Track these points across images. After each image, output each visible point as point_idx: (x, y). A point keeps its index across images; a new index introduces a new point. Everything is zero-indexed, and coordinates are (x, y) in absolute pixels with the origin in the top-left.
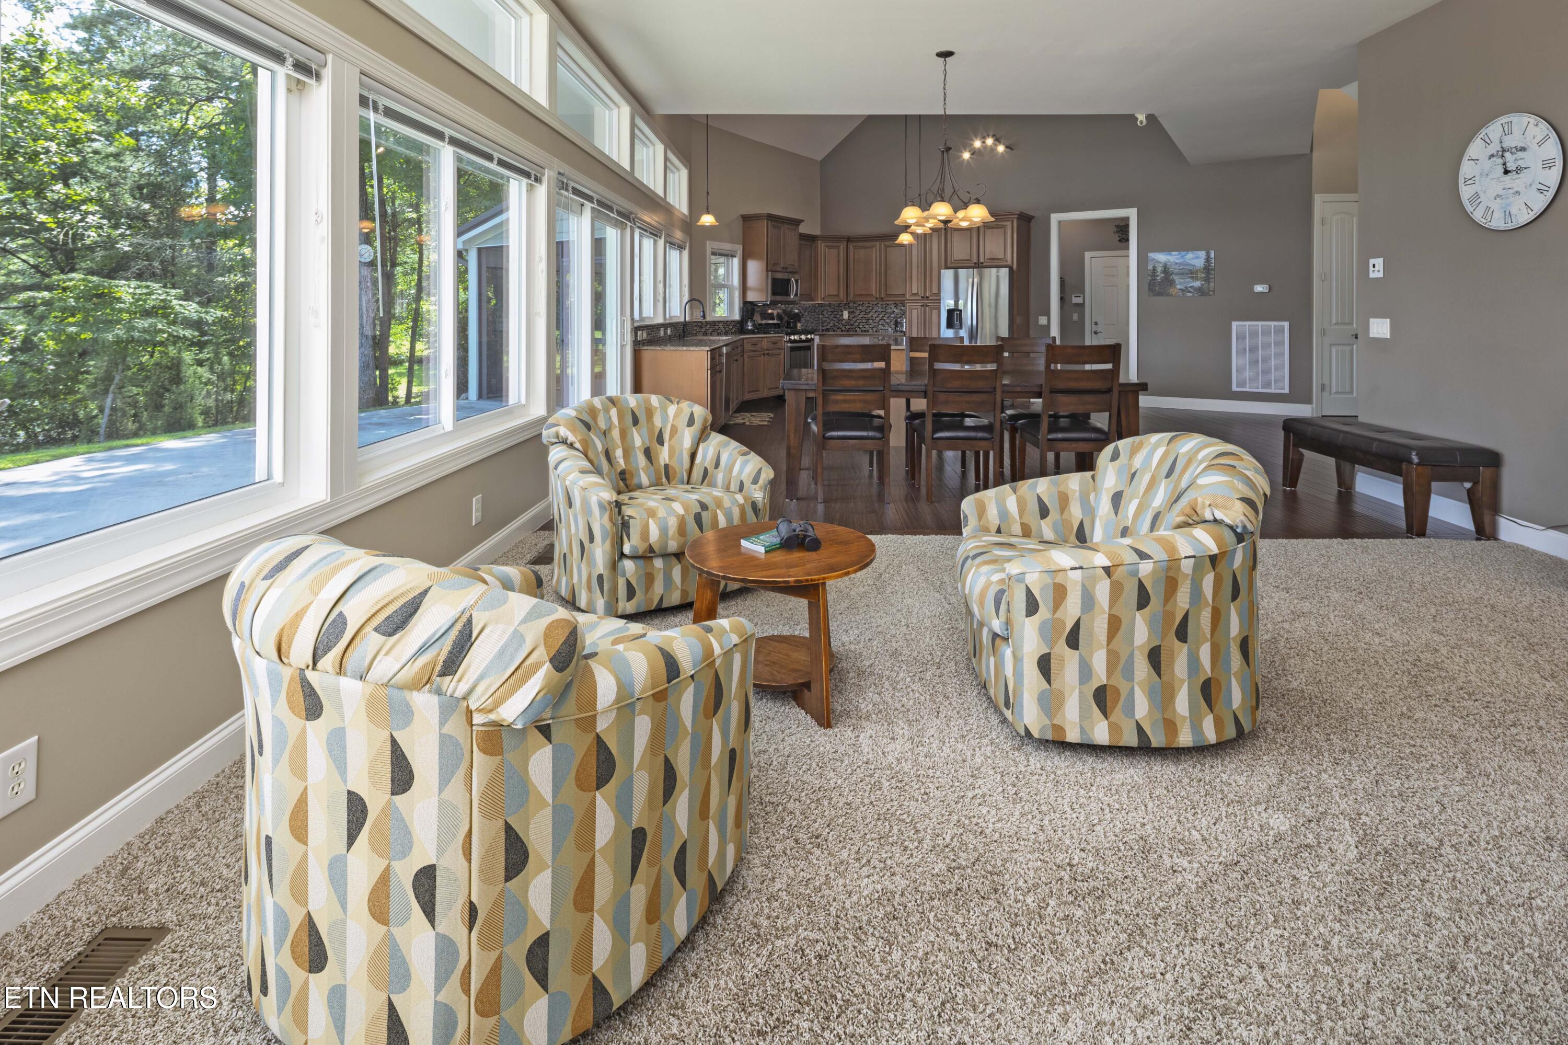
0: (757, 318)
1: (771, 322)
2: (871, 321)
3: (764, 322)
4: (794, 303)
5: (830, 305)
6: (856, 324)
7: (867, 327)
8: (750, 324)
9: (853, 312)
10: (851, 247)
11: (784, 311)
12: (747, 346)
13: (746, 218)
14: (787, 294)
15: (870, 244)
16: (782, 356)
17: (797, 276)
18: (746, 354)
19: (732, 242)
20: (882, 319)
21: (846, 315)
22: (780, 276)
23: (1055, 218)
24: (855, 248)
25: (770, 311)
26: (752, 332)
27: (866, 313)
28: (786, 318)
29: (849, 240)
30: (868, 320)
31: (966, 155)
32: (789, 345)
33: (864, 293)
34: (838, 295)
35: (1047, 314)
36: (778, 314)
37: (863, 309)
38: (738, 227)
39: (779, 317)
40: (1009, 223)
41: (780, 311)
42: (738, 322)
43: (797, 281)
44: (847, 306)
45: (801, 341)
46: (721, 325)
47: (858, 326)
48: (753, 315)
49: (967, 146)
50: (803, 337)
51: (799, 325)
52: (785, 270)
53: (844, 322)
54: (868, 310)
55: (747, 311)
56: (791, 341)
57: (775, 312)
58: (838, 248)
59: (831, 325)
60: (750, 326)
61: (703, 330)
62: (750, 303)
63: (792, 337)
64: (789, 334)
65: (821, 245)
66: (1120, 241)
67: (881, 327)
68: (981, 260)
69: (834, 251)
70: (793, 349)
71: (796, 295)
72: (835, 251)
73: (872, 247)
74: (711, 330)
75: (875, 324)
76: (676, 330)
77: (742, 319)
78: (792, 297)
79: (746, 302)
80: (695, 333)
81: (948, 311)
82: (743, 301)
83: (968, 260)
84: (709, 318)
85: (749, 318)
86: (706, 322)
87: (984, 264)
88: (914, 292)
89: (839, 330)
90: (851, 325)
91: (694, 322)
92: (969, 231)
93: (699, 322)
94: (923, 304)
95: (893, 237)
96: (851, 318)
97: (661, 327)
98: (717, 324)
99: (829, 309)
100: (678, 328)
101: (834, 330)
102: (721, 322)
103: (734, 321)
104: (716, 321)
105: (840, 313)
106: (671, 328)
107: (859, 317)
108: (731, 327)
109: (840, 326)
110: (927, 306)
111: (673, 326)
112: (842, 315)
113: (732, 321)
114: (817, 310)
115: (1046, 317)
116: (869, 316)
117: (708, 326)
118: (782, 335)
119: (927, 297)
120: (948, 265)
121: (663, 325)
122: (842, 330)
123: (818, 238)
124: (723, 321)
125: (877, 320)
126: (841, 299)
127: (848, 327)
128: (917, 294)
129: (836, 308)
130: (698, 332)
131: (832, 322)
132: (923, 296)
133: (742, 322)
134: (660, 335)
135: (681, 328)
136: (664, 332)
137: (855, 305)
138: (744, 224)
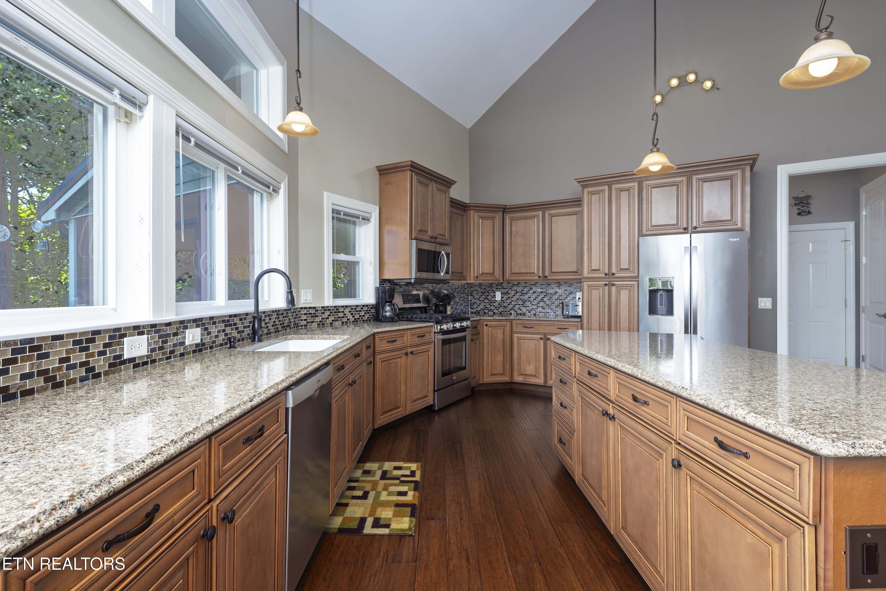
0: (398, 301)
1: (415, 305)
2: (528, 304)
3: (408, 306)
4: (444, 282)
5: (480, 285)
6: (510, 306)
7: (524, 310)
8: (388, 308)
9: (507, 293)
10: (507, 218)
11: (432, 292)
12: (381, 345)
13: (383, 169)
14: (436, 270)
15: (530, 214)
16: (431, 353)
17: (449, 249)
18: (378, 357)
19: (364, 199)
20: (542, 300)
21: (498, 296)
22: (426, 246)
23: (783, 172)
24: (512, 220)
25: (415, 292)
26: (391, 320)
27: (523, 294)
28: (434, 300)
29: (505, 210)
30: (524, 302)
32: (441, 337)
33: (523, 271)
34: (493, 274)
35: (773, 295)
36: (424, 295)
38: (375, 178)
39: (427, 299)
40: (739, 173)
41: (427, 292)
42: (373, 307)
43: (448, 255)
44: (500, 286)
45: (455, 331)
46: (347, 311)
47: (512, 309)
48: (392, 297)
50: (458, 325)
51: (449, 309)
52: (433, 239)
53: (496, 304)
54: (525, 292)
55: (384, 292)
56: (443, 332)
57: (421, 293)
58: (493, 219)
59: (482, 306)
60: (388, 312)
61: (318, 319)
62: (389, 281)
63: (445, 327)
64: (438, 322)
65: (474, 216)
66: (799, 214)
67: (540, 309)
68: (694, 224)
69: (488, 223)
70: (445, 342)
71: (447, 272)
72: (490, 222)
73: (533, 217)
74: (332, 318)
75: (533, 307)
76: (214, 330)
77: (378, 304)
78: (442, 274)
79: (383, 280)
80: (272, 329)
81: (650, 291)
82: (380, 279)
83: (673, 225)
84: (329, 301)
85: (387, 302)
86: (323, 307)
87: (698, 229)
88: (593, 268)
89: (491, 313)
90: (505, 307)
91: (302, 308)
92: (675, 187)
93: (310, 308)
94: (607, 283)
95: (577, 202)
96: (504, 299)
97: (125, 336)
98: (341, 310)
99: (479, 289)
100: (221, 326)
101: (485, 313)
102: (347, 306)
103: (367, 306)
104: (339, 307)
105: (492, 294)
106: (199, 329)
107: (515, 298)
108: (362, 313)
109: (493, 308)
110: (613, 285)
111: (204, 324)
112: (494, 296)
113: (364, 306)
114: (466, 291)
115: (770, 299)
116: (526, 297)
117: (327, 313)
118: (432, 324)
119: (613, 274)
120: (644, 232)
121: (136, 328)
122: (494, 313)
123: (470, 206)
124: (350, 306)
125: (535, 302)
126: (494, 278)
127: (501, 309)
128: (599, 270)
129: (487, 289)
130: (280, 327)
131: (483, 304)
132: (607, 272)
133: (378, 307)
134: (121, 356)
135: (235, 324)
136: (149, 344)
137: (510, 285)
138: (380, 179)
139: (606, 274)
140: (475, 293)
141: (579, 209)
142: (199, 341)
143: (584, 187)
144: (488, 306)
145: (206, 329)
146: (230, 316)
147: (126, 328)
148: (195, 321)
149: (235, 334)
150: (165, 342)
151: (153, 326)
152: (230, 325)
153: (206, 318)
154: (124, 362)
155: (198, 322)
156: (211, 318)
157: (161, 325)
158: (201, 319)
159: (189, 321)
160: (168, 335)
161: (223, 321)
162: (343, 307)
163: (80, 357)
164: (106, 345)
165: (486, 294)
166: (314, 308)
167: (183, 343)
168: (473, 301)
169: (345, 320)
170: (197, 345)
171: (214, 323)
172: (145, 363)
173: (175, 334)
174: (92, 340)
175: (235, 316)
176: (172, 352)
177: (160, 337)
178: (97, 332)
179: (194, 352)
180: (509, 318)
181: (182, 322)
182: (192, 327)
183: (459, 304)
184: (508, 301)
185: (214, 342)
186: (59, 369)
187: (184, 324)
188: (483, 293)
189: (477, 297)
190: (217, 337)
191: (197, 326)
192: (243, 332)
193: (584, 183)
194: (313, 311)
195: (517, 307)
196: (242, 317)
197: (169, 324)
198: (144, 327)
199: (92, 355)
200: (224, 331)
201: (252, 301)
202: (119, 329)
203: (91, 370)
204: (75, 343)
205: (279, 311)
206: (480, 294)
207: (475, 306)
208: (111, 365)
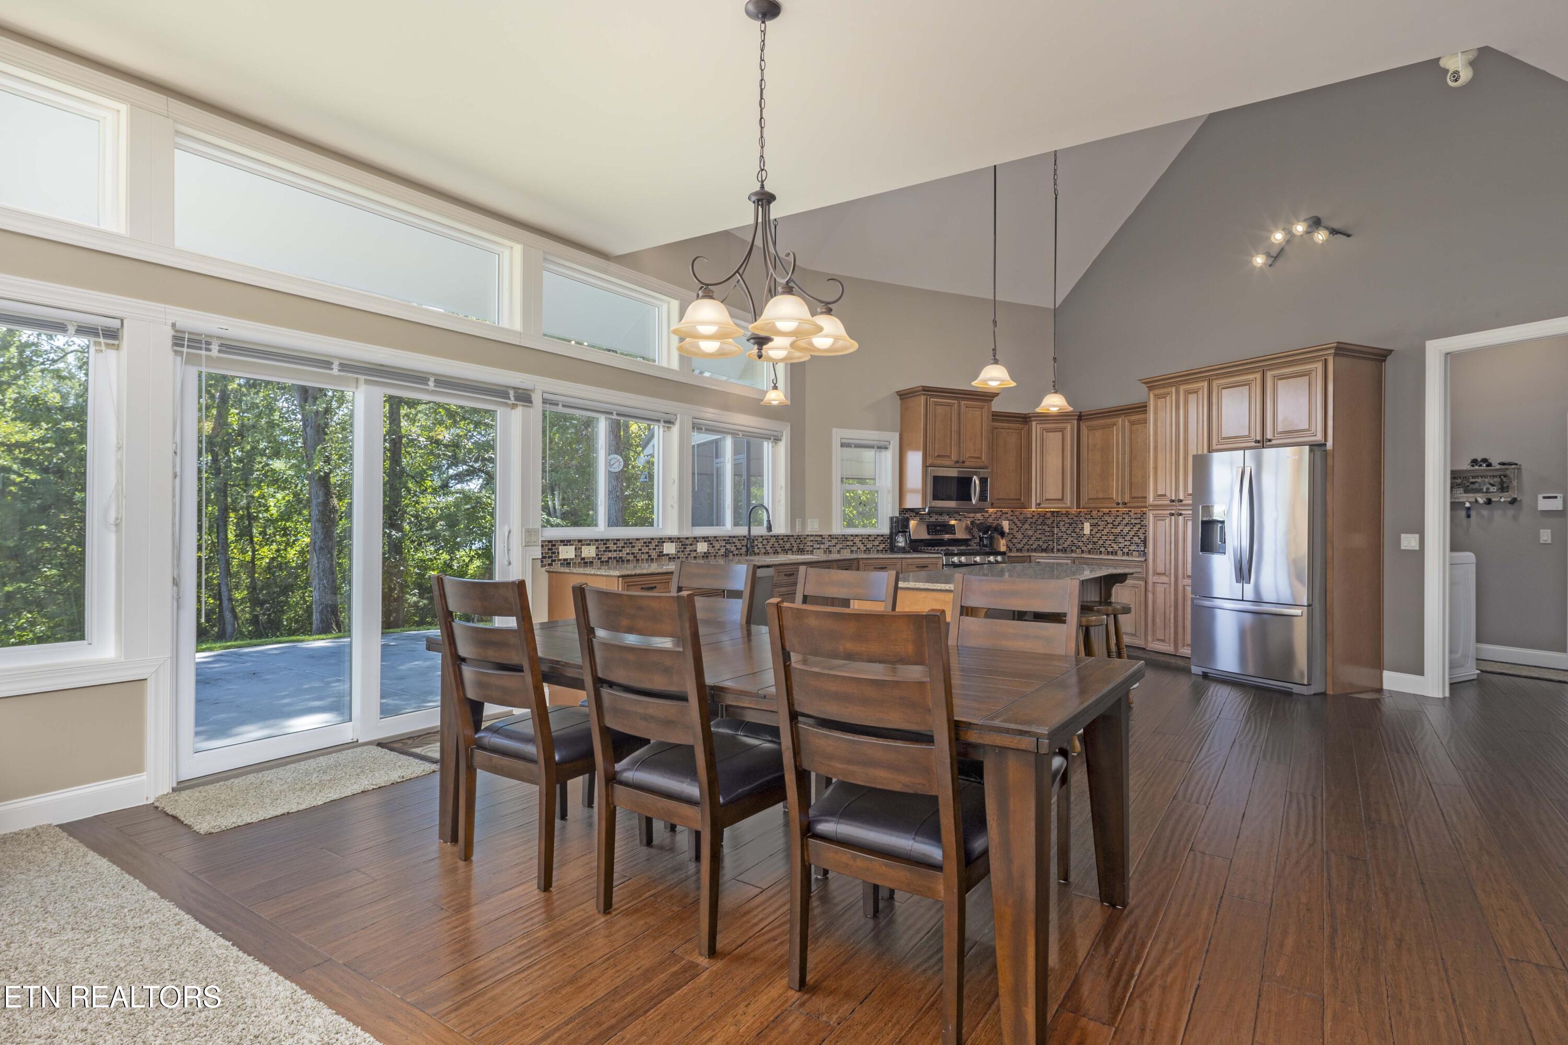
2: (1120, 539)
5: (1068, 514)
6: (1101, 542)
7: (1115, 547)
8: (901, 538)
9: (1097, 525)
10: (1084, 431)
13: (904, 396)
14: (961, 497)
15: (1108, 421)
17: (984, 474)
19: (882, 428)
20: (1136, 535)
21: (1087, 529)
22: (948, 473)
23: (1435, 350)
24: (1088, 430)
26: (903, 550)
27: (1115, 527)
29: (1079, 418)
30: (1116, 536)
31: (1259, 260)
33: (1101, 496)
35: (1419, 529)
36: (963, 526)
37: (1110, 520)
38: (893, 409)
40: (1319, 366)
42: (886, 536)
43: (982, 480)
44: (1089, 516)
46: (857, 540)
47: (1103, 545)
48: (907, 526)
49: (1258, 241)
52: (961, 464)
53: (1084, 539)
55: (899, 521)
56: (954, 566)
58: (1062, 430)
59: (1068, 542)
61: (824, 546)
62: (909, 510)
63: (956, 559)
65: (1036, 428)
67: (1134, 547)
68: (1269, 435)
69: (1057, 436)
71: (983, 500)
73: (1112, 425)
74: (838, 547)
75: (1126, 543)
76: (717, 545)
77: (891, 533)
78: (974, 502)
79: (904, 509)
80: (770, 550)
81: (1204, 523)
82: (900, 509)
83: (1245, 437)
84: (838, 528)
85: (900, 532)
86: (829, 536)
87: (1273, 442)
88: (1159, 493)
89: (1079, 551)
90: (1095, 543)
91: (808, 536)
92: (1248, 387)
93: (816, 536)
94: (1173, 512)
95: (1142, 408)
96: (1093, 533)
97: (664, 542)
98: (850, 538)
99: (1066, 519)
100: (723, 543)
101: (1072, 551)
102: (857, 536)
103: (882, 536)
104: (848, 535)
105: (1080, 526)
106: (706, 543)
107: (1105, 532)
108: (877, 543)
109: (1080, 544)
110: (1181, 514)
111: (710, 541)
112: (1082, 529)
113: (878, 535)
114: (1049, 522)
115: (1417, 536)
116: (1118, 530)
117: (834, 541)
118: (940, 555)
119: (1181, 501)
120: (1215, 447)
121: (670, 539)
122: (1082, 551)
123: (1030, 417)
124: (861, 535)
125: (1128, 538)
126: (1064, 505)
127: (1090, 546)
128: (1165, 495)
129: (1076, 519)
130: (779, 550)
131: (1070, 539)
132: (1173, 498)
133: (892, 537)
134: (662, 552)
135: (734, 543)
136: (676, 548)
137: (1100, 514)
138: (901, 404)
139: (1172, 501)
140: (1062, 523)
141: (1142, 416)
142: (706, 550)
143: (1151, 388)
144: (1076, 541)
145: (711, 544)
146: (730, 537)
147: (665, 538)
148: (703, 538)
149: (733, 548)
150: (685, 548)
151: (679, 538)
152: (730, 543)
153: (711, 537)
154: (664, 555)
155: (705, 539)
156: (715, 537)
157: (683, 538)
158: (708, 537)
159: (700, 538)
160: (687, 545)
161: (724, 540)
162: (852, 536)
163: (645, 550)
164: (656, 546)
165: (1074, 525)
166: (821, 536)
167: (695, 551)
168: (1060, 534)
169: (855, 548)
170: (705, 553)
171: (717, 541)
172: (674, 558)
173: (691, 545)
174: (650, 543)
175: (734, 537)
176: (689, 554)
177: (682, 545)
178: (652, 539)
179: (703, 557)
180: (1070, 555)
181: (695, 538)
182: (701, 542)
183: (1034, 538)
184: (1098, 535)
185: (717, 553)
186: (638, 553)
187: (696, 539)
188: (1070, 524)
189: (1063, 529)
190: (719, 549)
191: (705, 541)
192: (741, 549)
193: (1152, 384)
194: (820, 539)
195: (1108, 542)
196: (740, 538)
197: (687, 538)
198: (674, 538)
199: (650, 549)
200: (725, 546)
201: (747, 528)
202: (661, 539)
203: (650, 556)
204: (645, 543)
205: (778, 536)
206: (1067, 525)
207: (1061, 542)
208: (658, 556)
